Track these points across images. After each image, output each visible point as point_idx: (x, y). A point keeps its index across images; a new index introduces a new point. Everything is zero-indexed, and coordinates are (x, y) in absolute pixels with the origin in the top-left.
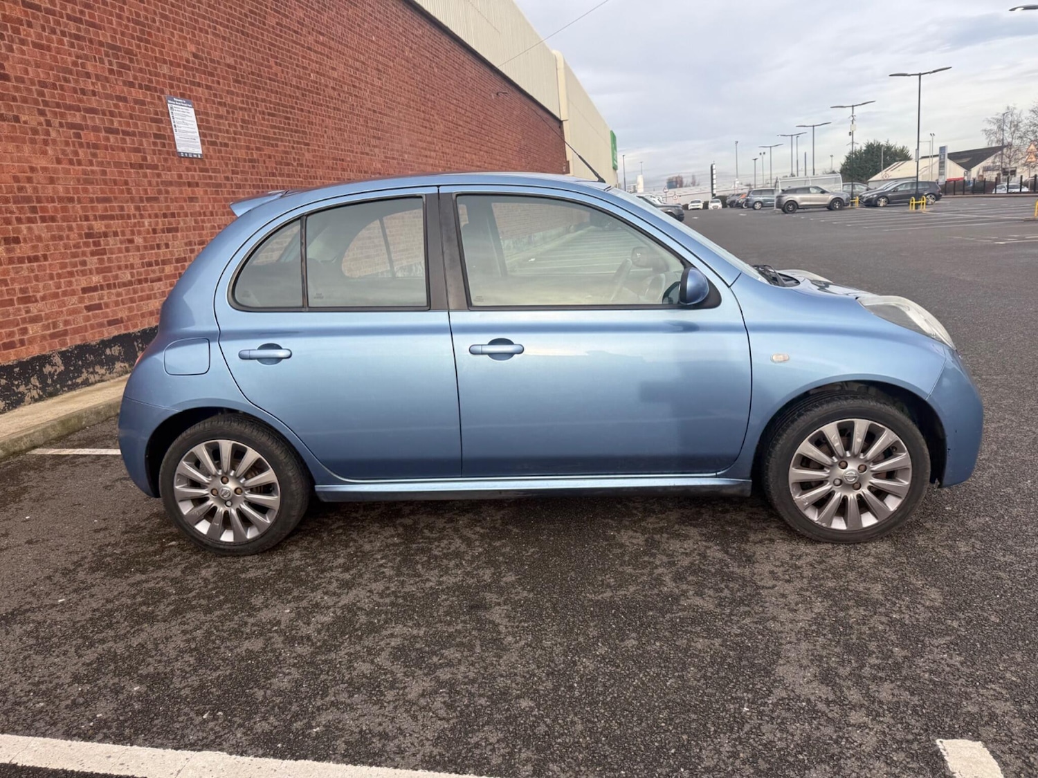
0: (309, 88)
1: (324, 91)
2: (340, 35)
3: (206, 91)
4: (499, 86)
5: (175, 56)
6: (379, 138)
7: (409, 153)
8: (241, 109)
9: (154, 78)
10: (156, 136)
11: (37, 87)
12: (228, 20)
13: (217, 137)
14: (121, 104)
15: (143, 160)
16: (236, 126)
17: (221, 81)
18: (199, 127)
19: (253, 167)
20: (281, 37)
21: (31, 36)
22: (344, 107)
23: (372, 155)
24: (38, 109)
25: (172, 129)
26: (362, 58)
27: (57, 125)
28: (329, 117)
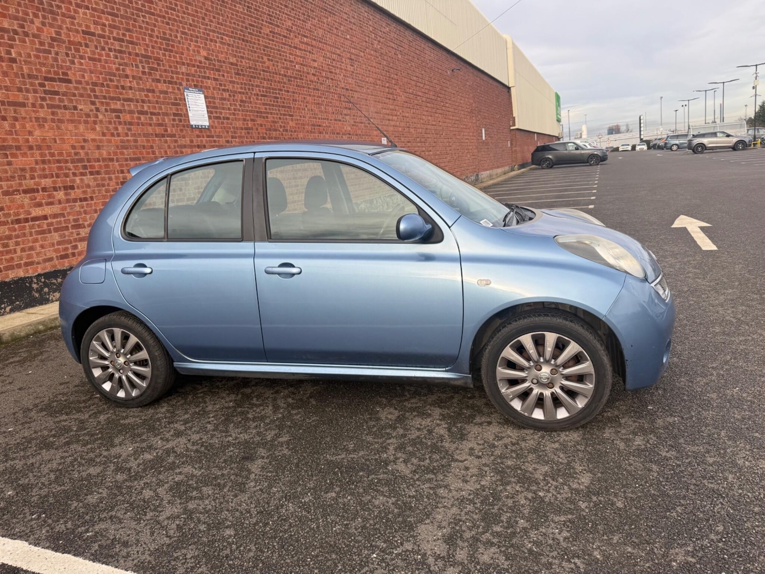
0: (295, 75)
1: (306, 77)
2: (320, 36)
3: (214, 82)
4: (454, 64)
5: (191, 60)
6: (350, 109)
7: (375, 118)
8: (240, 93)
9: (175, 76)
10: (175, 115)
11: (91, 86)
12: (232, 32)
13: (221, 113)
14: (150, 94)
15: (165, 131)
16: (235, 105)
17: (225, 74)
18: (207, 107)
19: (248, 133)
20: (273, 41)
21: (87, 53)
22: (322, 88)
23: (344, 121)
24: (91, 101)
25: (187, 110)
26: (338, 52)
27: (104, 110)
28: (310, 95)
